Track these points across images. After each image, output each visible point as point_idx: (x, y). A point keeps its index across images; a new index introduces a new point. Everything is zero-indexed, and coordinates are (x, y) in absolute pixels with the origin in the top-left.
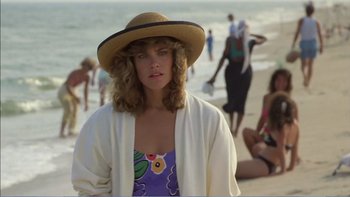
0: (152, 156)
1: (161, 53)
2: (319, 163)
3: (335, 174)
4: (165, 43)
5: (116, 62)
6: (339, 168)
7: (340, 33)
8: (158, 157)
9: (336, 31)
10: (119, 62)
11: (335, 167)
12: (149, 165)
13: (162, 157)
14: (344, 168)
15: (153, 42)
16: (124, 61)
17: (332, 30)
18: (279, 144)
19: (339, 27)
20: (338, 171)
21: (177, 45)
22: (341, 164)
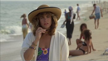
0: (44, 49)
1: (48, 17)
2: (99, 51)
3: (104, 54)
4: (49, 14)
5: (34, 19)
6: (105, 52)
7: (105, 11)
8: (45, 49)
9: (104, 10)
10: (35, 20)
11: (104, 52)
12: (43, 52)
13: (47, 49)
14: (107, 52)
15: (45, 13)
16: (36, 19)
17: (103, 10)
18: (87, 45)
19: (105, 9)
20: (105, 53)
21: (53, 15)
22: (106, 51)
